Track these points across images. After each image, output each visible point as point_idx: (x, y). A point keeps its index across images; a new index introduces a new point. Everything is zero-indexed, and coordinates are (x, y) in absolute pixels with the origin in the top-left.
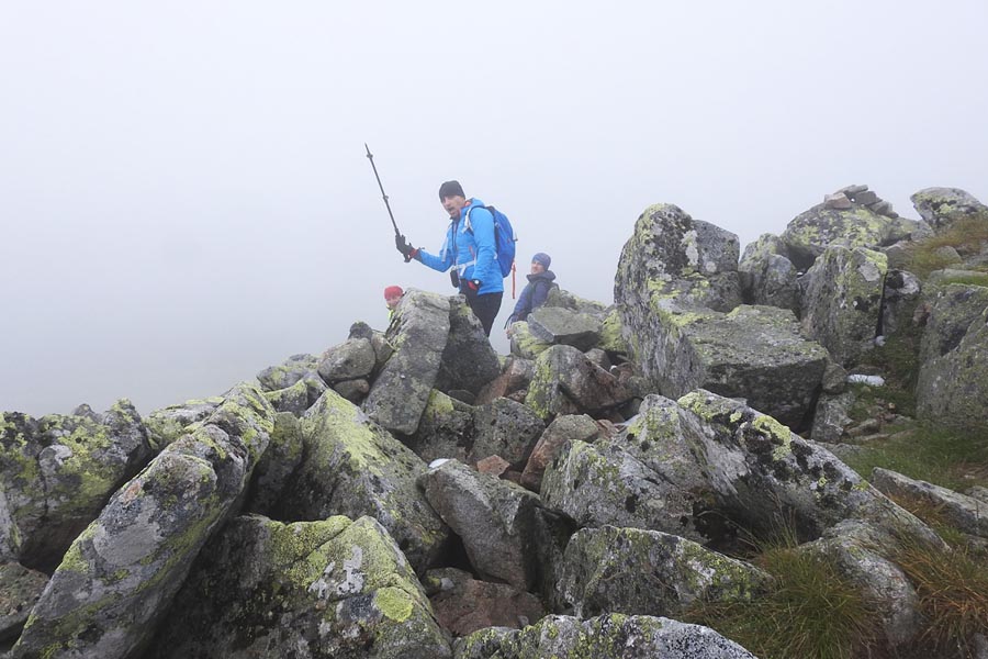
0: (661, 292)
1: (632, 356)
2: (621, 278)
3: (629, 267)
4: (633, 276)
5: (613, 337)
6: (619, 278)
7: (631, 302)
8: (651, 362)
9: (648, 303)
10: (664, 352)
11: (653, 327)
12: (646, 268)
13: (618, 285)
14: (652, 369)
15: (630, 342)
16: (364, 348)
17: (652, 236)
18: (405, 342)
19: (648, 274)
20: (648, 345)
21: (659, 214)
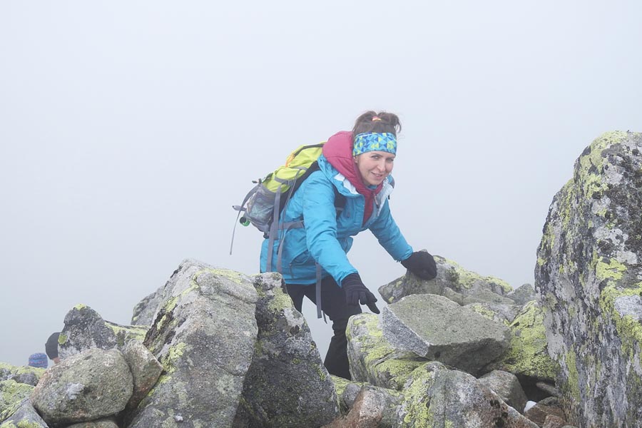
0: (619, 283)
1: (565, 388)
2: (548, 252)
3: (563, 235)
4: (570, 250)
5: (530, 351)
6: (545, 250)
7: (565, 293)
8: (600, 402)
9: (596, 301)
10: (623, 387)
11: (604, 341)
12: (594, 240)
13: (542, 262)
14: (600, 413)
15: (562, 363)
16: (115, 366)
17: (605, 187)
18: (183, 358)
19: (596, 250)
20: (596, 373)
21: (616, 148)
